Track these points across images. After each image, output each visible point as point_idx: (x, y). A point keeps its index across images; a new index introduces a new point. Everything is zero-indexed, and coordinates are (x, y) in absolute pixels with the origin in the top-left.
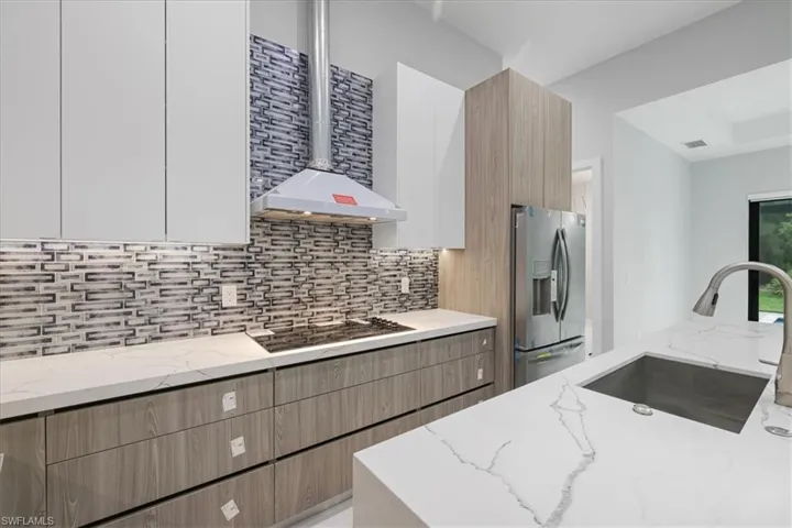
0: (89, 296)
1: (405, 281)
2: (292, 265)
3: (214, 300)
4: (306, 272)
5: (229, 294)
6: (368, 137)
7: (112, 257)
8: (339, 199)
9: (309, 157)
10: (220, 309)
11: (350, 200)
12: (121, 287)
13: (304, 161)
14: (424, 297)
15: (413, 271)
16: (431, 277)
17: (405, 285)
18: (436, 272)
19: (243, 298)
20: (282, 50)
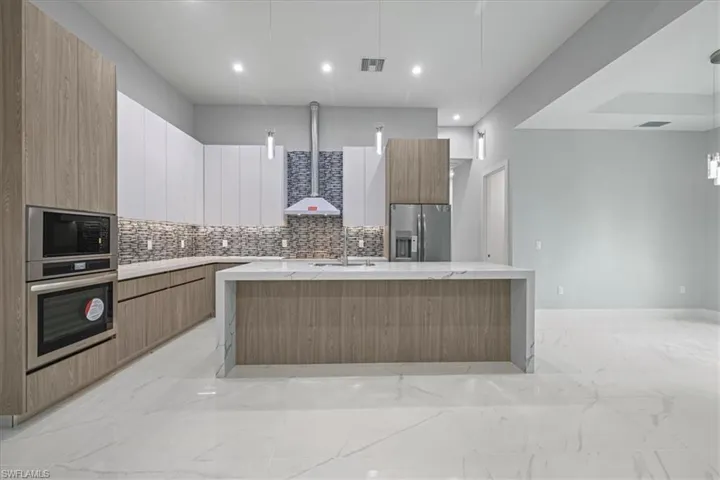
0: (249, 241)
1: (361, 242)
2: (307, 234)
3: (280, 244)
4: (312, 236)
5: (285, 243)
6: (341, 177)
7: (254, 230)
8: (311, 209)
9: (310, 192)
10: (282, 248)
11: (315, 209)
12: (256, 239)
13: (308, 194)
14: (373, 250)
15: (366, 237)
16: (378, 241)
17: (361, 243)
18: (381, 238)
19: (289, 244)
20: (303, 153)
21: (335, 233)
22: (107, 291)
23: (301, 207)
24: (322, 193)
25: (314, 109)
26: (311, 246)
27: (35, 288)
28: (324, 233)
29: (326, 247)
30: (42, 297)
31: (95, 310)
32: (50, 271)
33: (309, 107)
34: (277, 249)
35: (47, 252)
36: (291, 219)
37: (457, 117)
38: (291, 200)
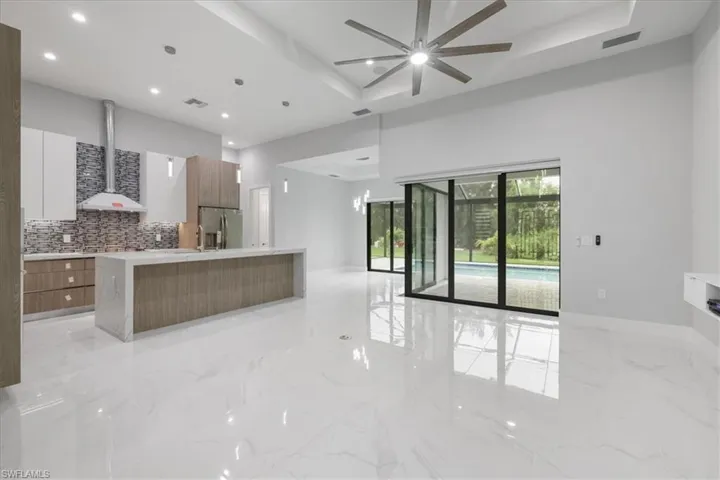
1: (158, 236)
2: (97, 228)
3: (60, 239)
4: (103, 231)
5: (67, 238)
6: (137, 176)
8: (115, 205)
10: (63, 243)
11: (120, 205)
13: (103, 189)
14: (170, 243)
16: (174, 235)
18: (177, 232)
19: (73, 240)
20: (92, 146)
21: (131, 228)
24: (118, 190)
25: (109, 106)
26: (103, 241)
28: (118, 228)
29: (121, 242)
33: (102, 104)
37: (231, 143)
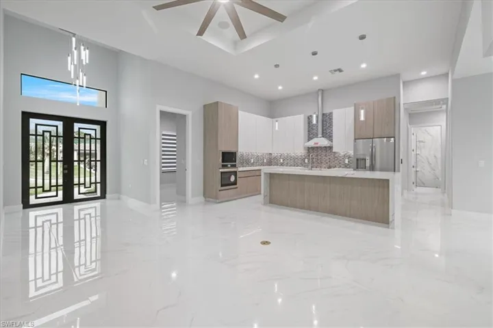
0: (291, 160)
2: (317, 156)
3: (304, 161)
4: (319, 157)
5: (306, 161)
7: (293, 154)
8: (315, 144)
9: (318, 135)
10: (305, 163)
11: (317, 143)
12: (294, 159)
15: (349, 157)
17: (347, 161)
19: (308, 161)
22: (235, 173)
23: (311, 143)
24: (324, 135)
25: (320, 93)
26: (319, 162)
27: (221, 170)
28: (326, 156)
30: (222, 173)
31: (233, 179)
32: (224, 166)
33: (317, 92)
34: (303, 164)
35: (223, 162)
36: (310, 149)
37: (424, 73)
38: (310, 139)
